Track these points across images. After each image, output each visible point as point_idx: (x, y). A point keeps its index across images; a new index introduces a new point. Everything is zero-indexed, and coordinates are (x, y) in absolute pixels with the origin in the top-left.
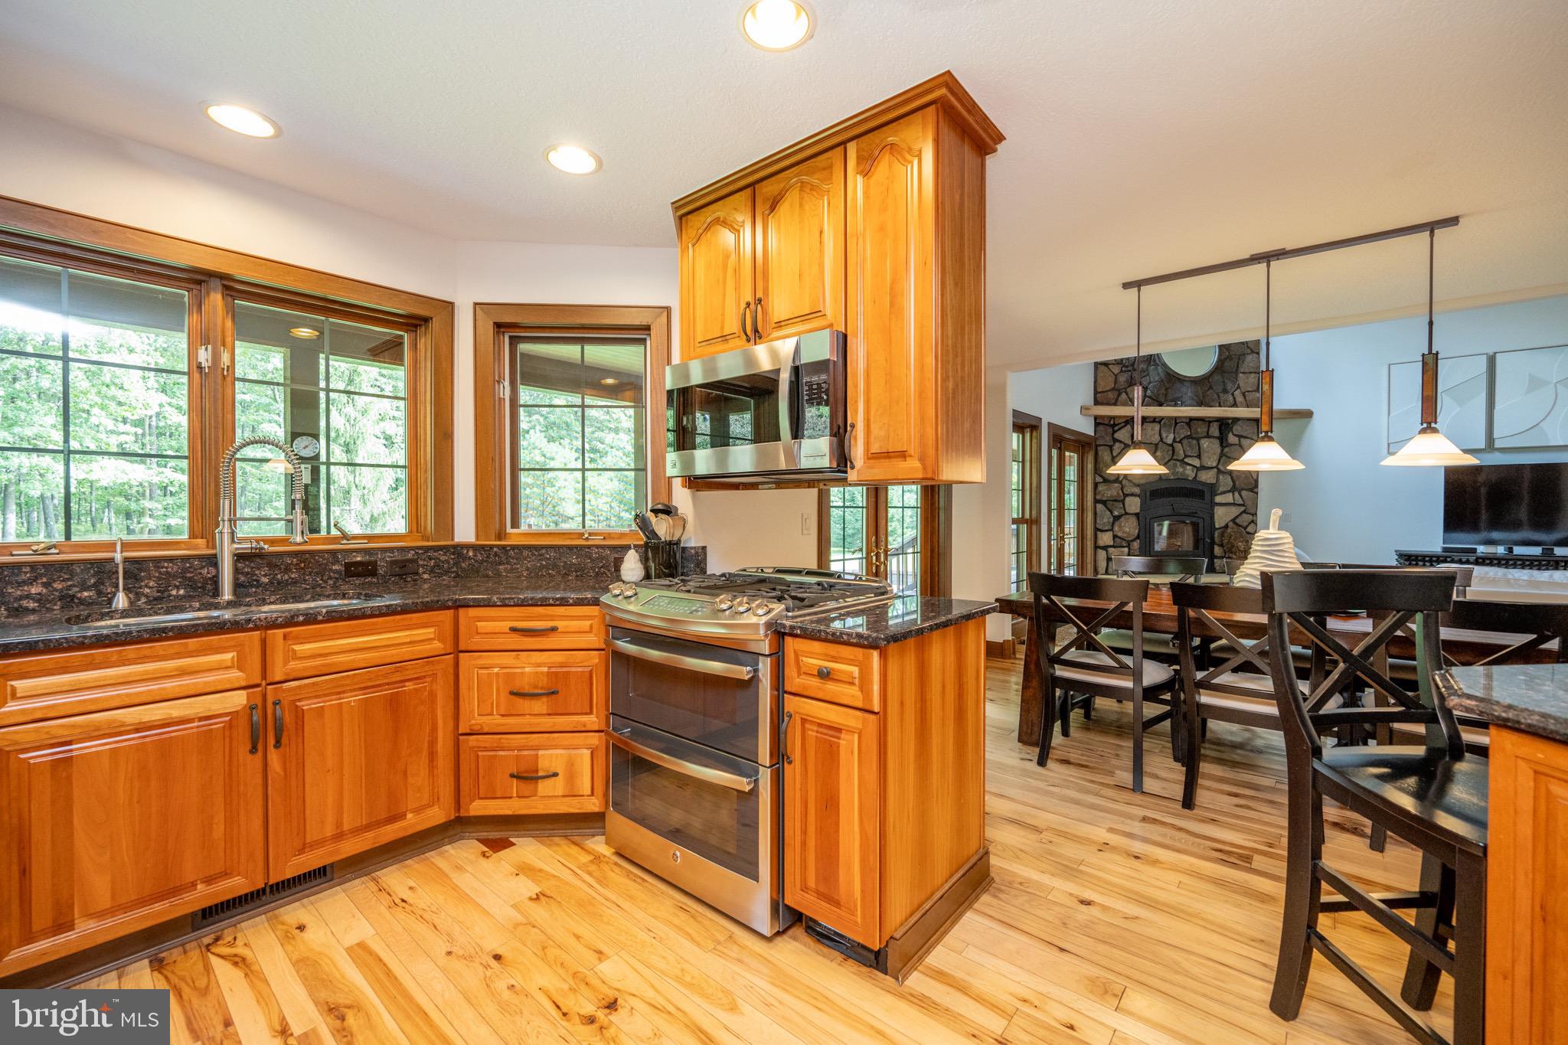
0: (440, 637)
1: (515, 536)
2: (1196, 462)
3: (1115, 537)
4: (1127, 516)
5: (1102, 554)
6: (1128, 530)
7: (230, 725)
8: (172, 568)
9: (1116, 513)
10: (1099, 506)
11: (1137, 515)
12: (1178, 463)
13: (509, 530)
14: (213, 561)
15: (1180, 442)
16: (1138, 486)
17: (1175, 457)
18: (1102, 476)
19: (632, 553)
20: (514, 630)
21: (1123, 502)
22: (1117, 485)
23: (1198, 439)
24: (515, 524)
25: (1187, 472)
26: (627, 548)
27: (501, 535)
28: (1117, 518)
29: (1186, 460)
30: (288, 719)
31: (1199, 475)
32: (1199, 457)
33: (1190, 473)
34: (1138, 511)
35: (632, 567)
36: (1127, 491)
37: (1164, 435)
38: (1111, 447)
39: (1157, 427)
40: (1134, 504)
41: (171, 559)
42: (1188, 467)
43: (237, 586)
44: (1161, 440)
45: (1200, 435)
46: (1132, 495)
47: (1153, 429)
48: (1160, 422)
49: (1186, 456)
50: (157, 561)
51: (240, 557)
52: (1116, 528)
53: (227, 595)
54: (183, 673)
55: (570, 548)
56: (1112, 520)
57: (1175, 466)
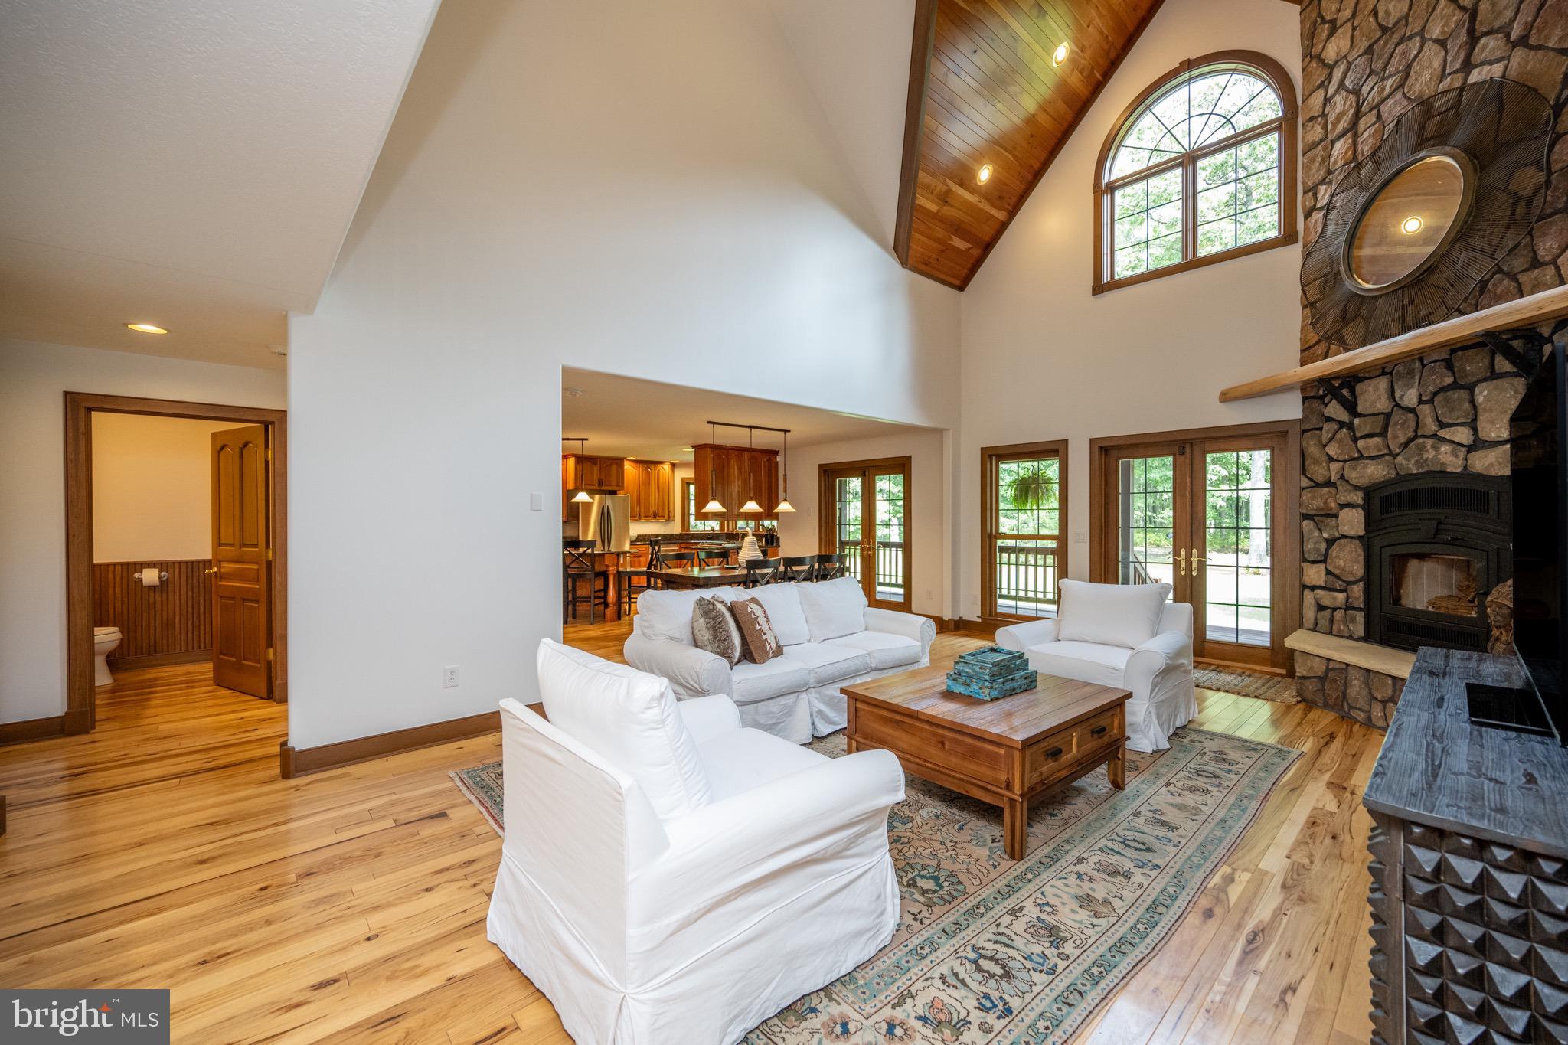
2: (1463, 435)
3: (1328, 572)
4: (1342, 541)
5: (1309, 596)
6: (1342, 563)
9: (1325, 535)
10: (1305, 523)
11: (1360, 538)
12: (1430, 442)
15: (1431, 401)
16: (1356, 488)
17: (1420, 433)
18: (1308, 477)
21: (1336, 516)
22: (1326, 490)
23: (1471, 388)
25: (1442, 458)
28: (1331, 542)
29: (1442, 433)
31: (1469, 462)
32: (1473, 425)
33: (1449, 459)
34: (1362, 532)
36: (1343, 499)
37: (1397, 395)
38: (1321, 429)
39: (1383, 383)
40: (1353, 522)
42: (1445, 448)
44: (1397, 405)
45: (1471, 379)
46: (1349, 505)
47: (1376, 389)
48: (1391, 373)
49: (1443, 425)
52: (1328, 561)
56: (1323, 546)
57: (1421, 449)
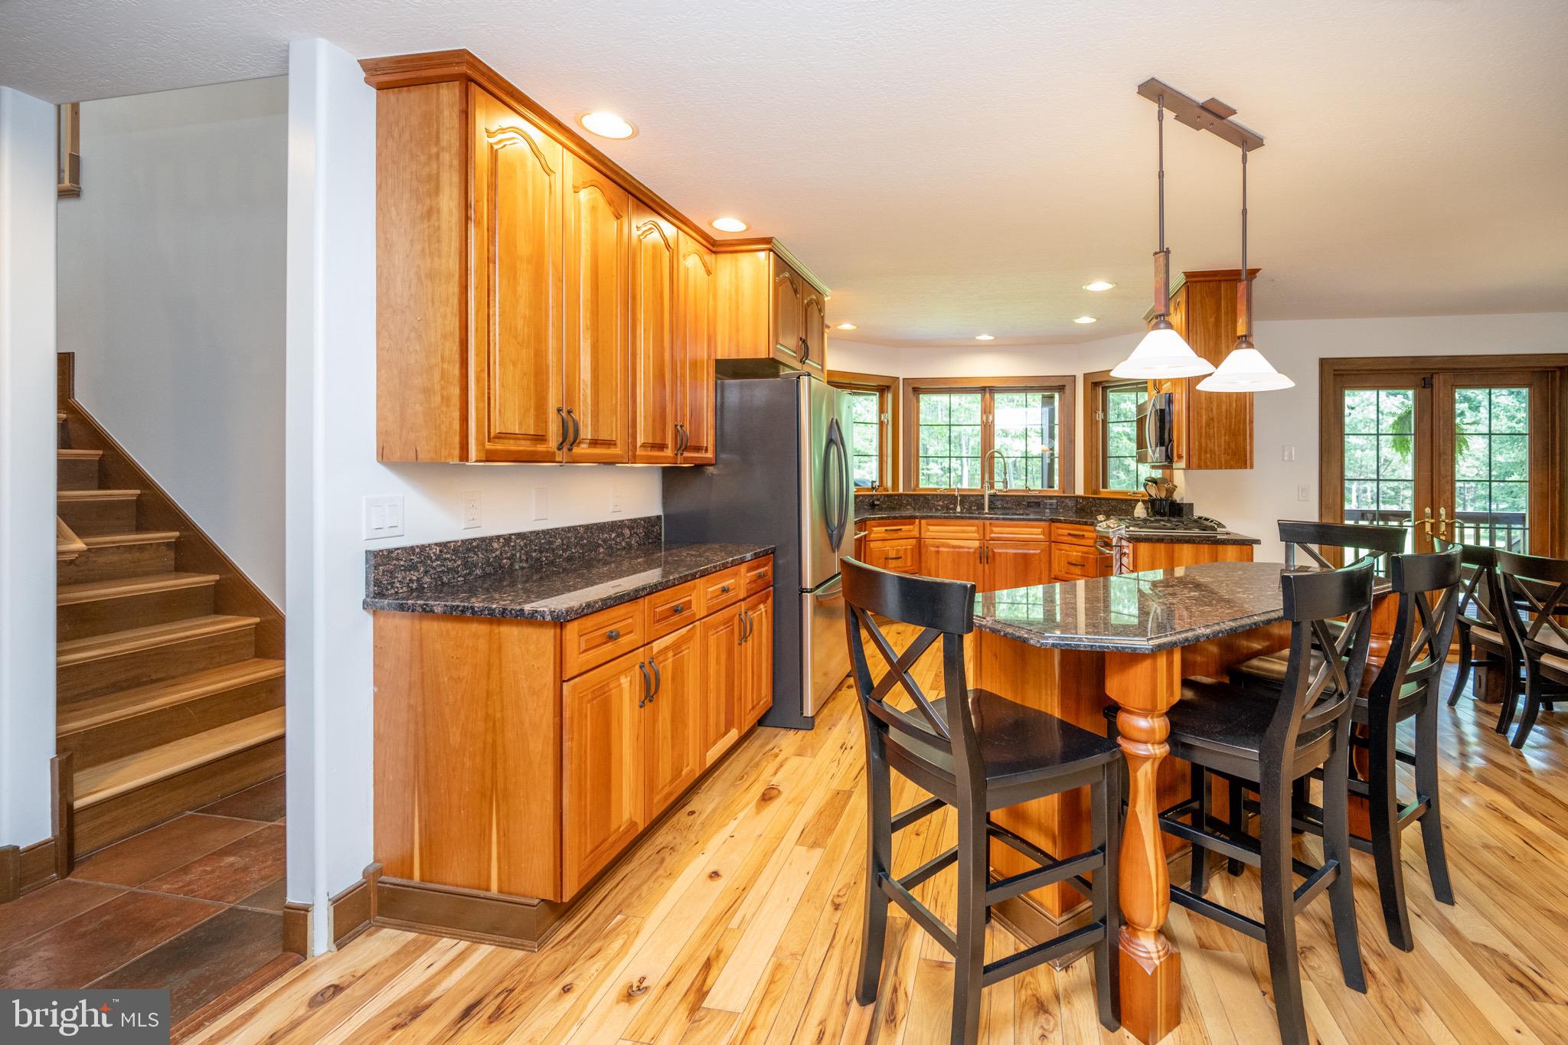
0: (1043, 533)
1: (1104, 493)
7: (974, 553)
8: (972, 499)
13: (1101, 489)
14: (983, 496)
19: (1140, 503)
20: (1069, 534)
24: (1105, 486)
26: (1139, 501)
27: (1096, 492)
30: (990, 554)
35: (1140, 511)
41: (972, 496)
43: (990, 508)
50: (969, 496)
51: (991, 496)
53: (987, 511)
54: (963, 532)
55: (1122, 500)
